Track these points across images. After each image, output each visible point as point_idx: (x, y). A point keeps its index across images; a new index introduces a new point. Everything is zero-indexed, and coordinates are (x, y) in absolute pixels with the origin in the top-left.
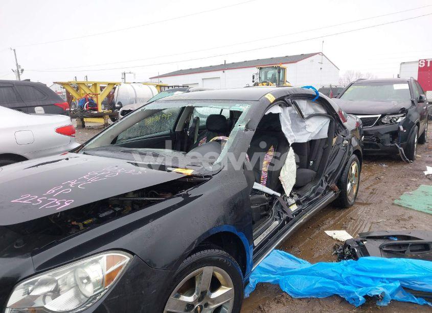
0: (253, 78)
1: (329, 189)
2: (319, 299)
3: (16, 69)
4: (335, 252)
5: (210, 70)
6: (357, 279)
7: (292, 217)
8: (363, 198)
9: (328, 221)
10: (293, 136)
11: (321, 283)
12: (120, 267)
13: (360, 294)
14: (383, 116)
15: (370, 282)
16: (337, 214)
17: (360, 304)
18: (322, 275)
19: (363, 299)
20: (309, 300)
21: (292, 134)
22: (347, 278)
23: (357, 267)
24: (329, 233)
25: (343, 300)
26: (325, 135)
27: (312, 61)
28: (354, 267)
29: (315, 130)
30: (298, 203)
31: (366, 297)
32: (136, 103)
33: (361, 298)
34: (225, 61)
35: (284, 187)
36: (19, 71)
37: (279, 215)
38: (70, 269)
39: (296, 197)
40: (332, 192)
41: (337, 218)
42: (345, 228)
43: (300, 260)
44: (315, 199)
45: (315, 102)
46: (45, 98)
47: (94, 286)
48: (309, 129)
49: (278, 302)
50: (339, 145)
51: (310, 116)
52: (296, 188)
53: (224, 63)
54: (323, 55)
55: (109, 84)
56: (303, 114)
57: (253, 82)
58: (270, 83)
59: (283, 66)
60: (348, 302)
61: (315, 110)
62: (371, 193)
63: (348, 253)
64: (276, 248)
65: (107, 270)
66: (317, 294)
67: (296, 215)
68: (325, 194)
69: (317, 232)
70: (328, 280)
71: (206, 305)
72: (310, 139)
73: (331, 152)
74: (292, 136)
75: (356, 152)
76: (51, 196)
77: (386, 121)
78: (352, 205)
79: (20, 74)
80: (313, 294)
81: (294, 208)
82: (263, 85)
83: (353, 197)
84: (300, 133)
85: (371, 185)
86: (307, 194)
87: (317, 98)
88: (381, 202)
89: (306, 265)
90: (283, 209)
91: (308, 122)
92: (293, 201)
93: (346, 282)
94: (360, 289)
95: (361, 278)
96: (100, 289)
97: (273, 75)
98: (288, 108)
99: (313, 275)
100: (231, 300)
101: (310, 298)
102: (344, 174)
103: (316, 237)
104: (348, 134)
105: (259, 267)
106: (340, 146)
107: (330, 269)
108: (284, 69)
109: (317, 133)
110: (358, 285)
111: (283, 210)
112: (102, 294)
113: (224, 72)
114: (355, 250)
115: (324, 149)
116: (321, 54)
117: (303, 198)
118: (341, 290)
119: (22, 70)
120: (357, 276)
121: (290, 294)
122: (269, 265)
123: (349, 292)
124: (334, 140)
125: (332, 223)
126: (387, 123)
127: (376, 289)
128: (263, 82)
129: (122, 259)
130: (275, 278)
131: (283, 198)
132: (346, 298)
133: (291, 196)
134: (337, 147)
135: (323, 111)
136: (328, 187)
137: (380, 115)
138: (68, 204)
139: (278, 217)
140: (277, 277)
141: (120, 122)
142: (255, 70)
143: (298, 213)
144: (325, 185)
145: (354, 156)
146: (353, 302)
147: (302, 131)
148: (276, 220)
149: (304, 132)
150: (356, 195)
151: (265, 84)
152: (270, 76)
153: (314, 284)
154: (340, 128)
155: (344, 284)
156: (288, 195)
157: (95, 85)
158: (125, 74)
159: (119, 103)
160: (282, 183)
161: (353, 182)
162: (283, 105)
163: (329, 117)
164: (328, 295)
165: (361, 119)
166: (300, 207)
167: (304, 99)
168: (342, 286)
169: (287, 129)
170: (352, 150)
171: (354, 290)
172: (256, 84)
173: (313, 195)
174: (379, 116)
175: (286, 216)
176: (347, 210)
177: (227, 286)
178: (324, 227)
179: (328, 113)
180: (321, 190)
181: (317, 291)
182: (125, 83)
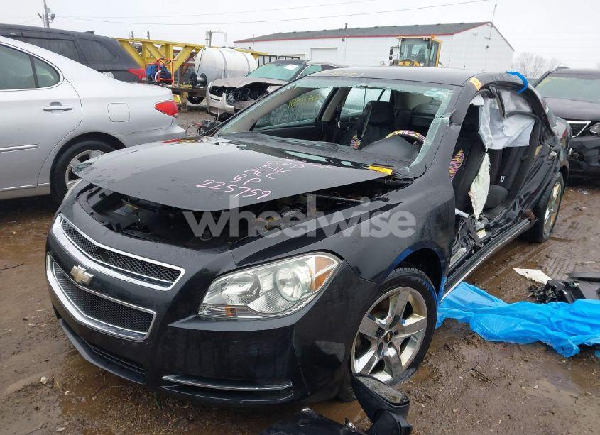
0: (391, 53)
1: (522, 215)
2: (518, 345)
3: (44, 13)
4: (532, 294)
5: (324, 35)
6: (570, 325)
7: (480, 246)
8: (560, 231)
9: (516, 257)
10: (491, 139)
11: (523, 325)
12: (329, 272)
13: (574, 342)
14: (593, 123)
15: (588, 329)
16: (527, 249)
17: (573, 354)
18: (524, 317)
19: (578, 348)
20: (506, 345)
21: (490, 136)
22: (558, 323)
23: (571, 311)
24: (519, 271)
25: (549, 349)
26: (525, 142)
27: (475, 34)
28: (569, 310)
29: (513, 134)
30: (487, 228)
31: (582, 346)
32: (225, 77)
33: (575, 347)
34: (346, 24)
35: (473, 206)
36: (49, 17)
37: (465, 241)
38: (267, 270)
39: (485, 221)
40: (527, 220)
41: (528, 254)
42: (540, 268)
43: (494, 298)
44: (506, 225)
45: (519, 95)
46: (116, 60)
47: (303, 290)
48: (506, 132)
49: (468, 343)
50: (543, 156)
51: (511, 114)
52: (486, 209)
53: (344, 28)
54: (492, 26)
55: (186, 46)
56: (506, 110)
57: (391, 58)
58: (416, 63)
59: (436, 39)
60: (555, 351)
61: (517, 106)
62: (571, 227)
63: (552, 296)
64: (464, 281)
65: (316, 273)
66: (516, 339)
67: (485, 244)
68: (516, 221)
69: (504, 269)
70: (532, 323)
71: (396, 333)
72: (507, 146)
73: (531, 167)
74: (489, 138)
75: (563, 170)
76: (241, 183)
77: (595, 131)
78: (546, 240)
79: (50, 21)
80: (510, 338)
81: (482, 235)
82: (405, 65)
83: (549, 231)
84: (496, 136)
85: (570, 218)
86: (497, 218)
87: (524, 89)
88: (585, 239)
89: (501, 304)
90: (470, 234)
91: (506, 122)
92: (483, 226)
93: (556, 327)
94: (574, 337)
95: (577, 324)
96: (307, 293)
97: (420, 51)
98: (490, 100)
99: (513, 315)
100: (423, 331)
101: (507, 343)
102: (544, 197)
103: (503, 274)
104: (556, 144)
105: (447, 300)
106: (545, 159)
107: (535, 311)
108: (437, 44)
109: (515, 138)
110: (571, 332)
111: (469, 236)
112: (310, 299)
113: (343, 40)
114: (563, 292)
115: (522, 161)
116: (490, 24)
117: (492, 224)
118: (549, 336)
119: (53, 16)
120: (571, 321)
121: (482, 336)
122: (458, 299)
123: (560, 340)
124: (538, 150)
125: (521, 259)
126: (597, 134)
127: (596, 338)
128: (404, 61)
129: (330, 262)
130: (466, 315)
131: (471, 220)
132: (554, 346)
133: (480, 219)
134: (540, 160)
135: (527, 109)
136: (521, 212)
137: (590, 122)
138: (267, 195)
139: (464, 244)
140: (469, 314)
141: (263, 102)
142: (395, 42)
143: (487, 241)
144: (518, 209)
145: (558, 175)
146: (562, 351)
147: (497, 134)
148: (462, 247)
149: (500, 135)
150: (553, 227)
151: (408, 63)
152: (415, 52)
153: (515, 326)
154: (546, 134)
155: (553, 329)
156: (477, 217)
157: (167, 46)
158: (211, 33)
159: (203, 76)
160: (472, 200)
161: (552, 210)
162: (485, 94)
163: (534, 118)
164: (529, 341)
165: (571, 125)
166: (490, 234)
167: (508, 90)
168: (550, 332)
169: (486, 129)
170: (559, 166)
171: (566, 337)
172: (395, 63)
173: (503, 220)
174: (588, 123)
175: (474, 243)
176: (540, 246)
177: (421, 314)
178: (512, 263)
179: (534, 112)
180: (513, 215)
181: (517, 335)
182: (210, 46)
